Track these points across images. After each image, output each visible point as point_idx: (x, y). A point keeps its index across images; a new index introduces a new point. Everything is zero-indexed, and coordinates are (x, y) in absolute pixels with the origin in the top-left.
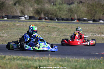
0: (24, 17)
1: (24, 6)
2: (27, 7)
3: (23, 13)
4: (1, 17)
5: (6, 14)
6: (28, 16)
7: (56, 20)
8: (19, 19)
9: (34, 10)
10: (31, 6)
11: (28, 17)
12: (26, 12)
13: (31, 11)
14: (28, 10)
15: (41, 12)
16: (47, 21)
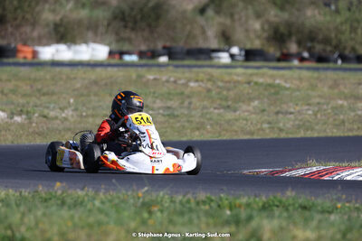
0: (228, 51)
1: (232, 15)
2: (244, 19)
3: (227, 39)
4: (149, 54)
5: (168, 44)
6: (241, 50)
7: (336, 62)
8: (211, 58)
9: (266, 27)
10: (258, 16)
11: (243, 53)
12: (239, 34)
13: (255, 31)
14: (247, 30)
15: (290, 35)
16: (306, 64)
